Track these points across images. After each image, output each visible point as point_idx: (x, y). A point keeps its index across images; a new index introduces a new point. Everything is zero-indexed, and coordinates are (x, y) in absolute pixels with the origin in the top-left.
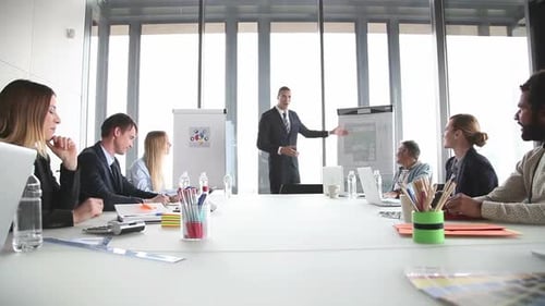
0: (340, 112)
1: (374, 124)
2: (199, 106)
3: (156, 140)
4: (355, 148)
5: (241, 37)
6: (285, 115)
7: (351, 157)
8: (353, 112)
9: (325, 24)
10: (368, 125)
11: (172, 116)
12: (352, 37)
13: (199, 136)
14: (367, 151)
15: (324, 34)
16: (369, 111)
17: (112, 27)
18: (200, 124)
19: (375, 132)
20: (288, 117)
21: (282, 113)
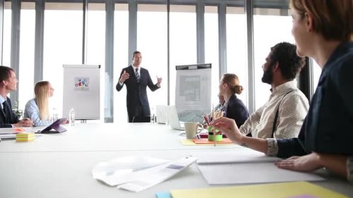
0: (178, 68)
1: (199, 76)
2: (83, 63)
3: (42, 88)
4: (187, 92)
5: (116, 13)
6: (137, 70)
7: (184, 98)
8: (186, 68)
9: (170, 6)
10: (196, 77)
11: (62, 70)
13: (81, 83)
14: (195, 94)
15: (170, 13)
16: (196, 67)
17: (22, 3)
18: (82, 75)
19: (200, 82)
20: (139, 71)
21: (135, 68)
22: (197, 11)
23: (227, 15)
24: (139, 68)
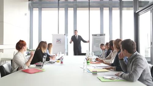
0: (93, 35)
1: (101, 38)
2: (58, 33)
4: (96, 44)
8: (96, 35)
9: (90, 8)
10: (99, 38)
11: (52, 36)
12: (99, 11)
13: (58, 41)
14: (99, 45)
15: (90, 11)
16: (99, 35)
17: (34, 9)
18: (59, 38)
19: (101, 40)
20: (77, 37)
21: (76, 36)
22: (100, 10)
23: (113, 11)
24: (77, 36)
